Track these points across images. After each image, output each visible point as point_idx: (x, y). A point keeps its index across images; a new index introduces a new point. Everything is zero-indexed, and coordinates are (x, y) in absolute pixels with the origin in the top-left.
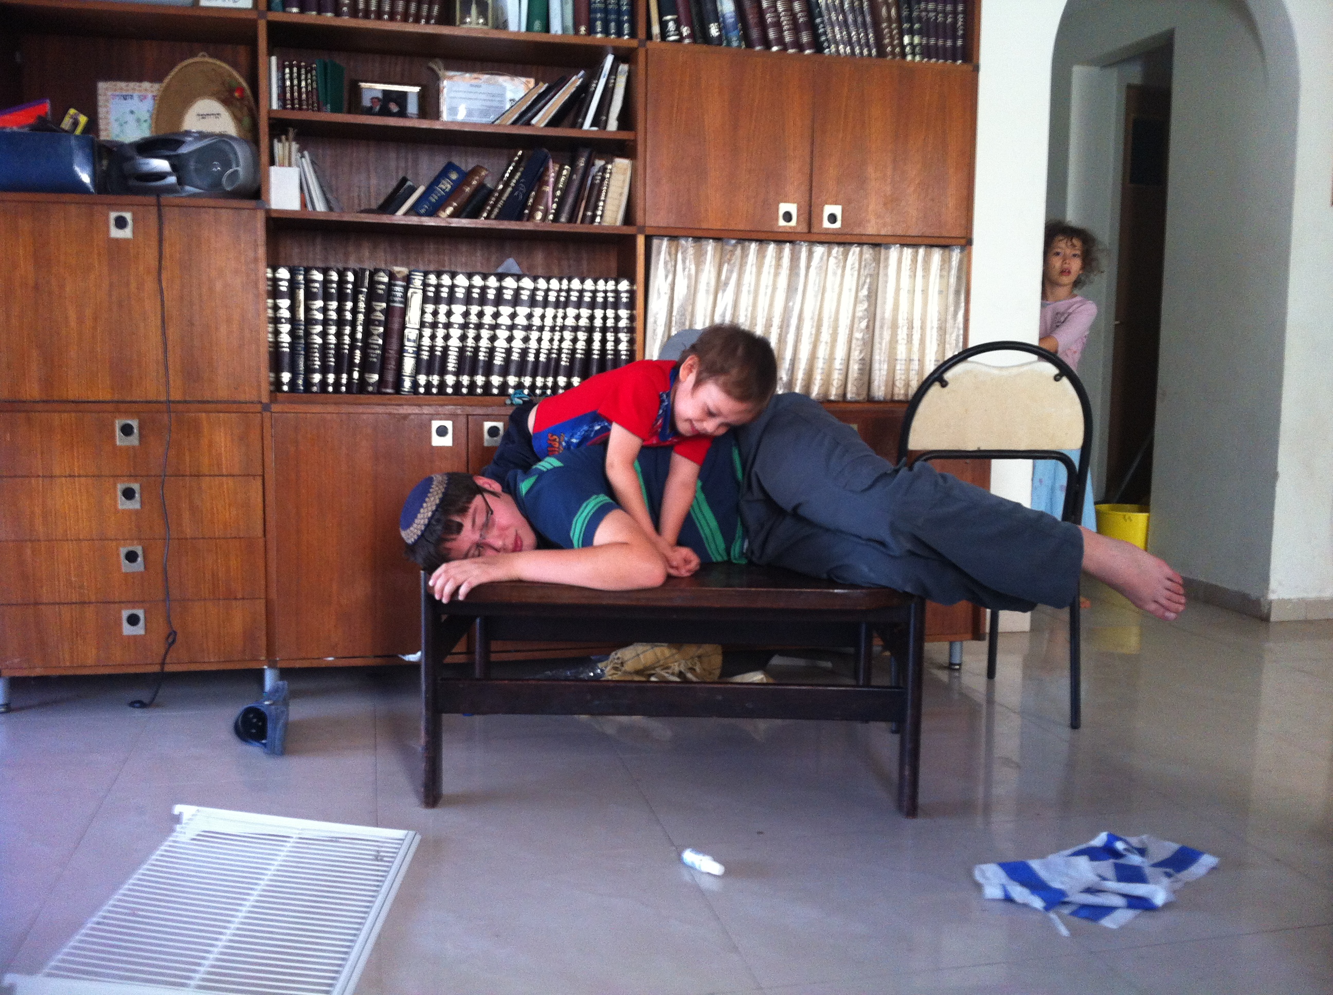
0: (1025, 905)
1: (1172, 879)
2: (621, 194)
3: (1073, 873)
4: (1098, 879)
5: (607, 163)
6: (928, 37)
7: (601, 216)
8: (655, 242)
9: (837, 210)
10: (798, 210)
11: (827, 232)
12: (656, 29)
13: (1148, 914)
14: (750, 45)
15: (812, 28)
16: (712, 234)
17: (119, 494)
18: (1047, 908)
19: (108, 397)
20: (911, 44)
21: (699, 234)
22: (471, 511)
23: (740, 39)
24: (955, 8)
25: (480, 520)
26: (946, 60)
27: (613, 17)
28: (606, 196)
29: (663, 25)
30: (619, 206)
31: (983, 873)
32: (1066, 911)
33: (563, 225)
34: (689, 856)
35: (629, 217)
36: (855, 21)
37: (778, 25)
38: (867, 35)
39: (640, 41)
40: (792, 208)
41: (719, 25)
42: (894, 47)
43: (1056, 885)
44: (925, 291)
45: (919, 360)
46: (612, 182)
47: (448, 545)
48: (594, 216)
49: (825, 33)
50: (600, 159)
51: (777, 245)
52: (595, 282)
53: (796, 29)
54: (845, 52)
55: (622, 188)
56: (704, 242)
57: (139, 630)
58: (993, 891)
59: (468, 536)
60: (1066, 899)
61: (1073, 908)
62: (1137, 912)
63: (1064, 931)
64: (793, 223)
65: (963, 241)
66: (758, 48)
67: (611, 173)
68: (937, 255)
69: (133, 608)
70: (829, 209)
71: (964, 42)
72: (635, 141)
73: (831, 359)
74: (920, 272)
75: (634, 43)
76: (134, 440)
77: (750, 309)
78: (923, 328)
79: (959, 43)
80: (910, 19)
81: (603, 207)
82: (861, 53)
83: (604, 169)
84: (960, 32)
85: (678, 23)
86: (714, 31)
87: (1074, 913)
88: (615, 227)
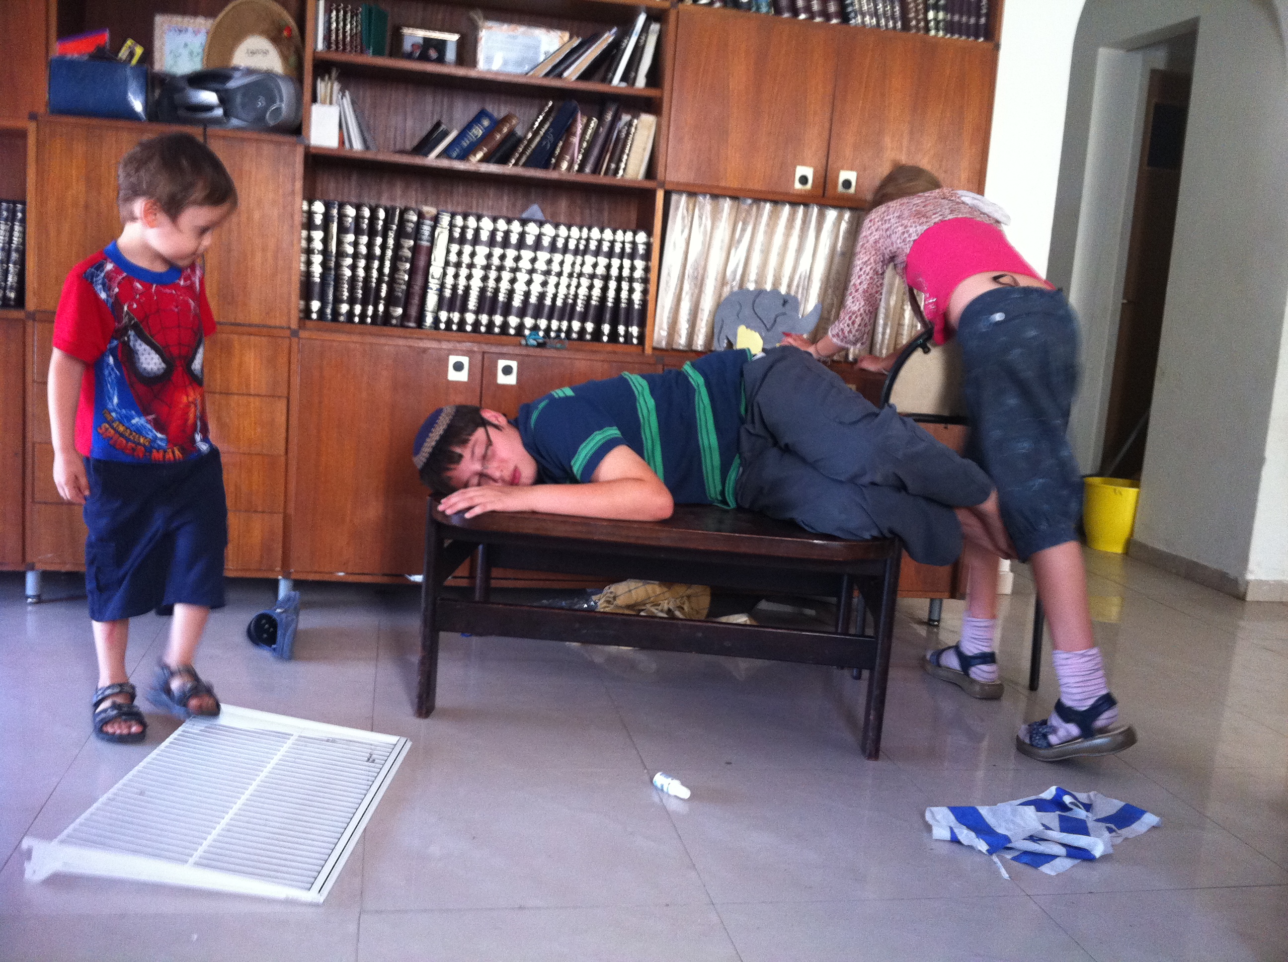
0: (971, 847)
1: (1114, 834)
2: (644, 149)
3: (1018, 820)
4: (1042, 828)
5: (633, 118)
6: (953, 14)
7: (624, 169)
8: (674, 197)
9: (852, 176)
10: (814, 174)
11: (841, 197)
13: (1085, 864)
14: (778, 11)
16: (730, 193)
18: (990, 852)
20: (935, 19)
21: (716, 192)
22: (471, 443)
23: (769, 5)
25: (479, 451)
26: (968, 37)
28: (630, 149)
30: (642, 161)
31: (932, 813)
32: (1009, 856)
33: (587, 176)
34: (660, 779)
35: (651, 172)
38: (893, 8)
39: (671, 3)
40: (809, 172)
42: (918, 22)
43: (1001, 831)
46: (637, 137)
47: (450, 474)
48: (618, 168)
49: (852, 4)
50: (627, 112)
51: (792, 207)
52: (614, 232)
54: (871, 23)
55: (647, 143)
56: (721, 201)
58: (941, 832)
59: (469, 466)
60: (1009, 845)
61: (1016, 854)
62: (1077, 861)
63: (1005, 875)
64: (809, 187)
66: (786, 15)
67: (636, 128)
70: (845, 175)
71: (988, 20)
72: (661, 99)
75: (667, 4)
77: (760, 267)
79: (983, 20)
81: (627, 160)
82: (886, 25)
83: (630, 124)
84: (984, 11)
87: (1015, 859)
88: (635, 181)
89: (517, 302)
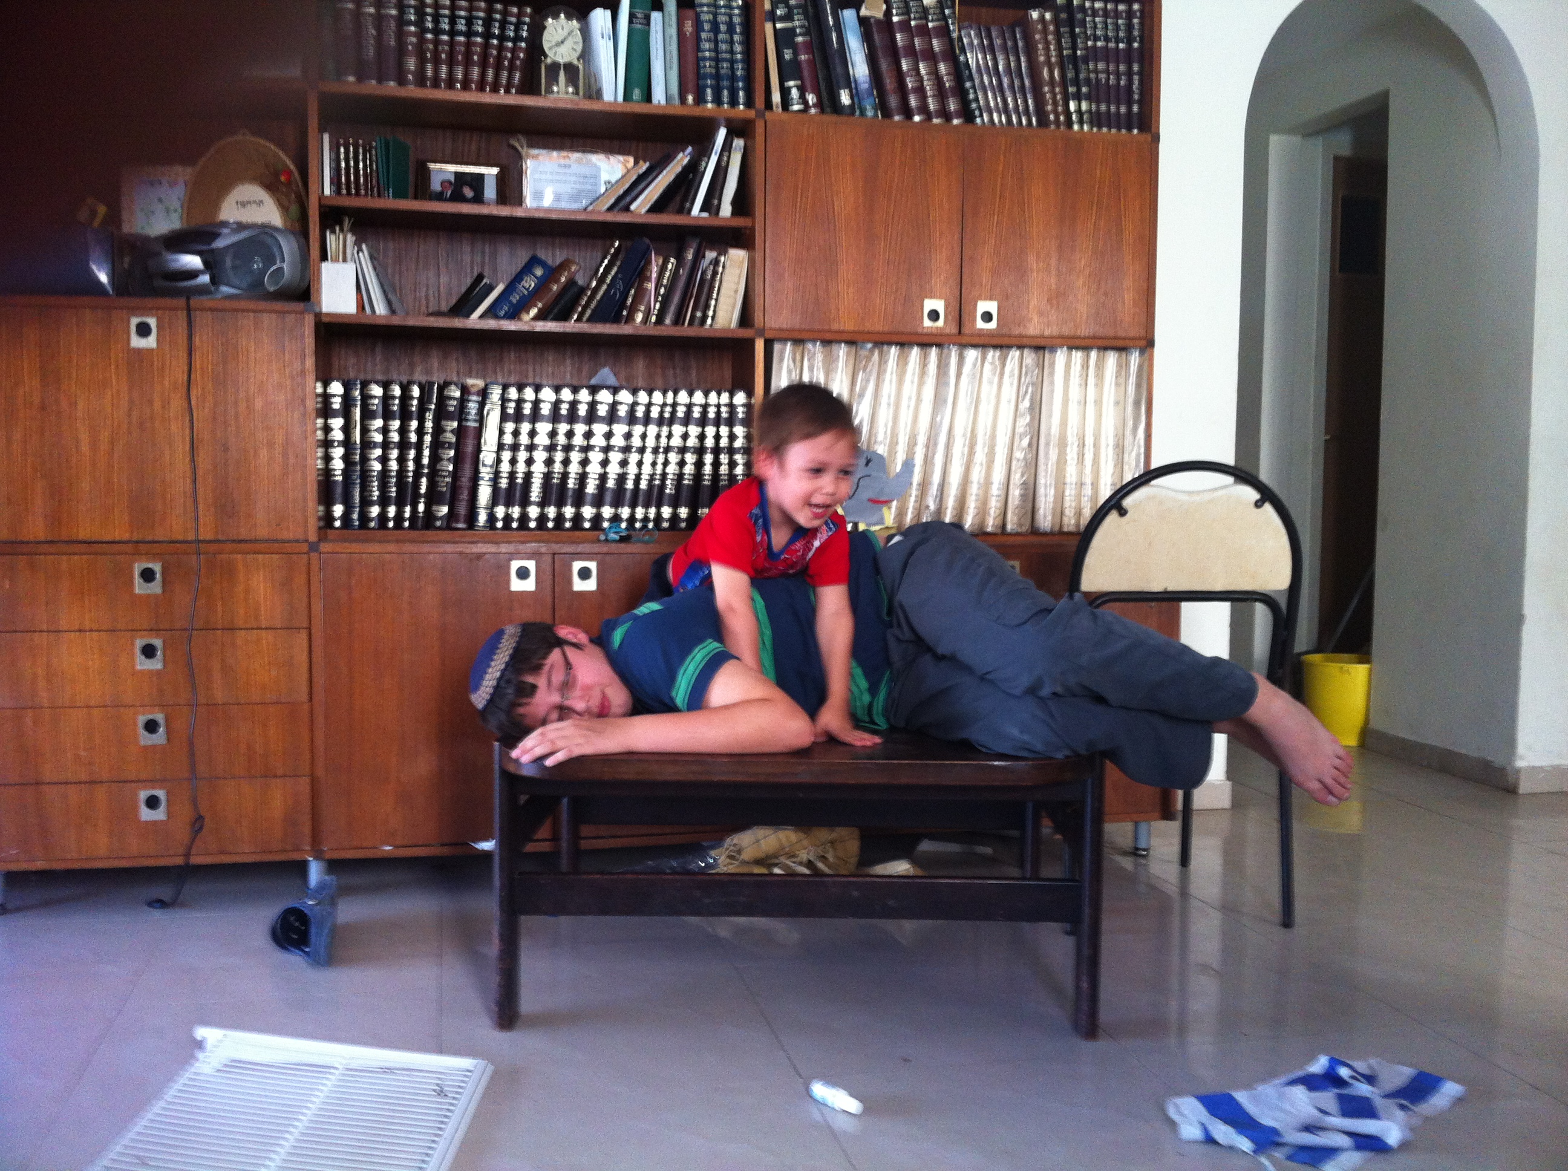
0: (1231, 1148)
1: (1408, 1112)
2: (736, 291)
3: (1287, 1107)
4: (1318, 1113)
5: (719, 254)
6: (1098, 103)
7: (713, 318)
8: (777, 347)
9: (992, 307)
10: (946, 307)
11: (981, 333)
12: (776, 98)
13: (1380, 1157)
14: (887, 114)
15: (961, 93)
16: (844, 337)
17: (138, 651)
18: (1257, 1151)
19: (126, 536)
20: (1079, 111)
21: (828, 336)
22: (546, 668)
23: (875, 109)
24: (1130, 68)
25: (558, 677)
26: (1119, 129)
27: (725, 83)
28: (718, 294)
29: (785, 93)
30: (734, 307)
31: (1176, 1106)
32: (1279, 1154)
33: (668, 328)
34: (819, 1090)
35: (746, 317)
36: (1012, 86)
37: (920, 90)
38: (1026, 101)
39: (757, 112)
40: (939, 305)
41: (851, 91)
42: (1058, 115)
43: (1267, 1121)
44: (1098, 402)
45: (1092, 484)
46: (725, 278)
47: (521, 710)
48: (704, 317)
49: (977, 100)
50: (711, 249)
51: (922, 349)
52: (706, 395)
53: (941, 94)
54: (1000, 121)
55: (738, 283)
56: (835, 347)
57: (159, 814)
58: (1190, 1131)
59: (545, 698)
60: (1280, 1140)
61: (1289, 1150)
62: (1367, 1155)
64: (940, 323)
65: (1143, 343)
66: (897, 118)
67: (724, 267)
68: (1112, 359)
69: (153, 788)
70: (983, 306)
71: (1140, 108)
72: (753, 229)
73: (987, 483)
74: (1091, 380)
75: (751, 114)
76: (155, 588)
77: (890, 424)
78: (1096, 446)
80: (1076, 82)
81: (715, 306)
82: (1020, 122)
83: (716, 262)
84: (1136, 97)
85: (802, 90)
86: (845, 98)
87: (1290, 1158)
88: (729, 330)
89: (591, 488)
